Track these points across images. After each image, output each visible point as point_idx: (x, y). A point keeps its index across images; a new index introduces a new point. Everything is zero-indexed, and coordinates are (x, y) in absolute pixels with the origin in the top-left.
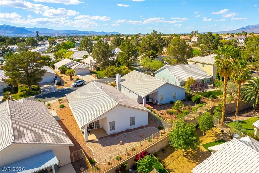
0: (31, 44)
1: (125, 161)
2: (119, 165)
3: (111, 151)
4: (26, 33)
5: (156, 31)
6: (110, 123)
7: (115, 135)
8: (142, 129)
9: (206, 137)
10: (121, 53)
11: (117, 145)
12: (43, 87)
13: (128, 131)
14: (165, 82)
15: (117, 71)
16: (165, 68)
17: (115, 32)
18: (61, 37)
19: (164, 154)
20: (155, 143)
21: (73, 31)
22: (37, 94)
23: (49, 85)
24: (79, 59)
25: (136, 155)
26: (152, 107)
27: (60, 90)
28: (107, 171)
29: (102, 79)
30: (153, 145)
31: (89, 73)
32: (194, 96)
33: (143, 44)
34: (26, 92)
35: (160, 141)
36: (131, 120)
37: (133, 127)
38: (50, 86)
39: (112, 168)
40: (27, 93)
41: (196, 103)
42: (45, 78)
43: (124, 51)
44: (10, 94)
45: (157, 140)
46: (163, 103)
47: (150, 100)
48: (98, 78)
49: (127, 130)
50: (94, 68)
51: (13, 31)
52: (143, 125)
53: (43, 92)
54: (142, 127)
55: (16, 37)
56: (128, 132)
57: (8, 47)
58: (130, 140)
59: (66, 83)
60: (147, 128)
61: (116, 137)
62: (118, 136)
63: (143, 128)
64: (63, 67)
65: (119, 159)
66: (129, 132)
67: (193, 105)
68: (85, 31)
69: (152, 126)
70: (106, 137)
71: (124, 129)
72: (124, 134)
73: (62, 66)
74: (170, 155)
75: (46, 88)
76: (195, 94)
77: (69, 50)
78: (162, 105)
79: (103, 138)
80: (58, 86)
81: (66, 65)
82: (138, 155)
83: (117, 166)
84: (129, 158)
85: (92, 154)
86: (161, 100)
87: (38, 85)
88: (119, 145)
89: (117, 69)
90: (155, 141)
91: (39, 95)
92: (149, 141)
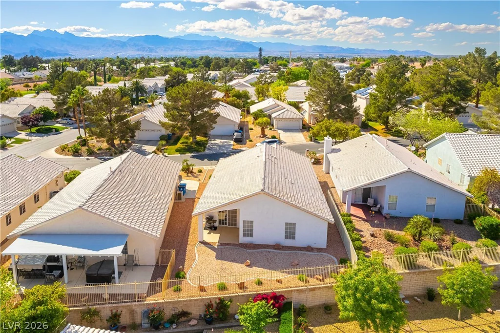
0: (244, 69)
1: (228, 295)
2: (216, 298)
3: (222, 271)
4: (253, 52)
5: (484, 50)
6: (244, 221)
7: (248, 247)
8: (306, 252)
9: (465, 325)
10: (373, 95)
11: (239, 265)
12: (213, 142)
13: (278, 247)
14: (406, 169)
15: (337, 131)
16: (443, 139)
17: (418, 51)
18: (302, 59)
19: (326, 317)
20: (309, 287)
21: (330, 47)
22: (198, 151)
23: (222, 141)
24: (297, 102)
25: (256, 293)
26: (364, 217)
27: (234, 150)
28: (188, 299)
29: (319, 143)
30: (302, 289)
31: (301, 128)
32: (489, 215)
33: (430, 79)
34: (185, 146)
35: (325, 287)
36: (286, 229)
37: (289, 243)
38: (224, 142)
39: (201, 298)
40: (186, 148)
41: (484, 234)
42: (217, 129)
43: (379, 92)
44: (165, 145)
45: (318, 282)
46: (393, 213)
47: (370, 201)
48: (312, 141)
49: (274, 246)
50: (313, 120)
51: (235, 48)
52: (314, 246)
53: (209, 149)
54: (309, 249)
55: (229, 58)
56: (276, 249)
57: (208, 73)
58: (269, 264)
59: (251, 141)
60: (319, 253)
61: (248, 251)
62: (254, 249)
63: (310, 251)
64: (258, 112)
65: (223, 288)
66: (279, 249)
67: (475, 237)
68: (354, 49)
69: (330, 254)
70: (232, 246)
71: (270, 241)
72: (266, 250)
73: (258, 110)
74: (335, 325)
75: (215, 144)
76: (495, 213)
77: (295, 83)
78: (391, 217)
79: (228, 244)
80: (235, 143)
81: (263, 110)
82: (260, 294)
83: (209, 298)
84: (240, 294)
85: (192, 265)
86: (392, 206)
87: (209, 137)
88: (243, 266)
89: (337, 128)
90: (314, 282)
91: (200, 153)
92: (301, 279)
